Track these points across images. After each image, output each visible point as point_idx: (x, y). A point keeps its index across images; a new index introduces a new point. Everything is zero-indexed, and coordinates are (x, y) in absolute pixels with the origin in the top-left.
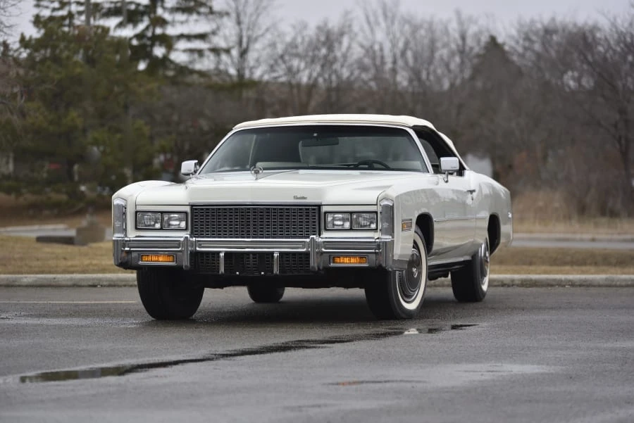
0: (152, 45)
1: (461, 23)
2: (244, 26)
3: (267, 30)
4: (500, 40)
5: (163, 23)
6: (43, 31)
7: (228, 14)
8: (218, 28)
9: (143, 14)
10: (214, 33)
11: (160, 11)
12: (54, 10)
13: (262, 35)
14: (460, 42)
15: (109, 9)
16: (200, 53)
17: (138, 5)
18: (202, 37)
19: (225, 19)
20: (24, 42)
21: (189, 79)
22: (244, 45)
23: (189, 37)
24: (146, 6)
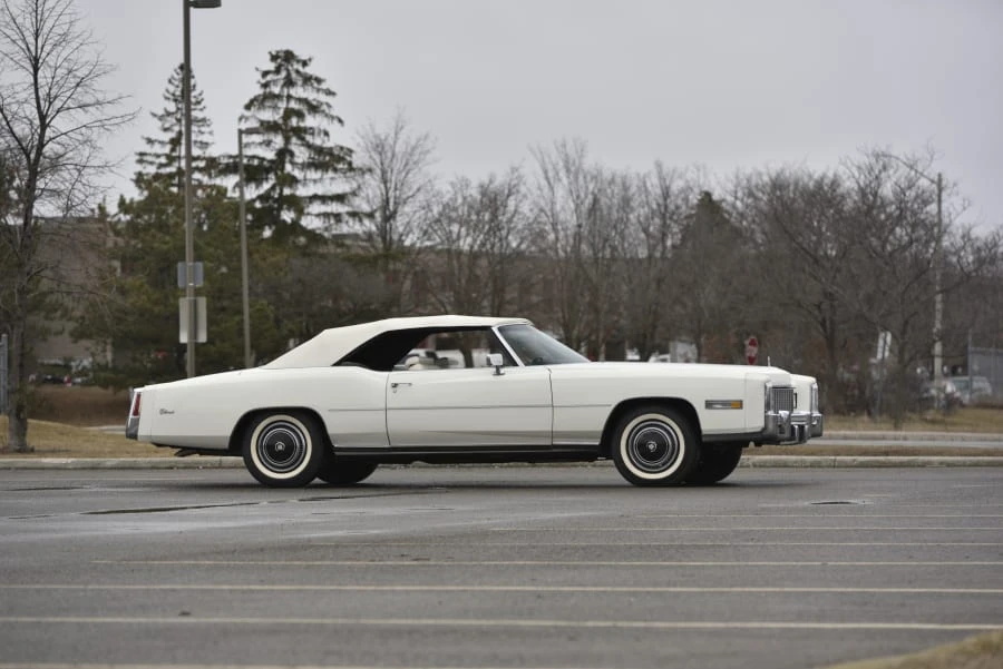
0: (280, 209)
1: (662, 178)
2: (392, 186)
3: (419, 190)
4: (716, 197)
5: (293, 181)
6: (146, 193)
7: (370, 170)
8: (359, 187)
9: (268, 171)
10: (354, 194)
11: (288, 167)
12: (161, 166)
13: (413, 196)
14: (661, 201)
15: (227, 165)
16: (338, 217)
17: (263, 159)
18: (340, 198)
19: (367, 176)
20: (124, 206)
21: (322, 250)
22: (391, 207)
23: (324, 199)
24: (271, 161)
